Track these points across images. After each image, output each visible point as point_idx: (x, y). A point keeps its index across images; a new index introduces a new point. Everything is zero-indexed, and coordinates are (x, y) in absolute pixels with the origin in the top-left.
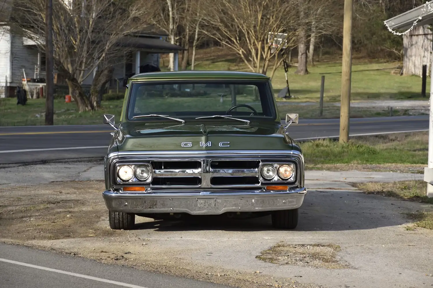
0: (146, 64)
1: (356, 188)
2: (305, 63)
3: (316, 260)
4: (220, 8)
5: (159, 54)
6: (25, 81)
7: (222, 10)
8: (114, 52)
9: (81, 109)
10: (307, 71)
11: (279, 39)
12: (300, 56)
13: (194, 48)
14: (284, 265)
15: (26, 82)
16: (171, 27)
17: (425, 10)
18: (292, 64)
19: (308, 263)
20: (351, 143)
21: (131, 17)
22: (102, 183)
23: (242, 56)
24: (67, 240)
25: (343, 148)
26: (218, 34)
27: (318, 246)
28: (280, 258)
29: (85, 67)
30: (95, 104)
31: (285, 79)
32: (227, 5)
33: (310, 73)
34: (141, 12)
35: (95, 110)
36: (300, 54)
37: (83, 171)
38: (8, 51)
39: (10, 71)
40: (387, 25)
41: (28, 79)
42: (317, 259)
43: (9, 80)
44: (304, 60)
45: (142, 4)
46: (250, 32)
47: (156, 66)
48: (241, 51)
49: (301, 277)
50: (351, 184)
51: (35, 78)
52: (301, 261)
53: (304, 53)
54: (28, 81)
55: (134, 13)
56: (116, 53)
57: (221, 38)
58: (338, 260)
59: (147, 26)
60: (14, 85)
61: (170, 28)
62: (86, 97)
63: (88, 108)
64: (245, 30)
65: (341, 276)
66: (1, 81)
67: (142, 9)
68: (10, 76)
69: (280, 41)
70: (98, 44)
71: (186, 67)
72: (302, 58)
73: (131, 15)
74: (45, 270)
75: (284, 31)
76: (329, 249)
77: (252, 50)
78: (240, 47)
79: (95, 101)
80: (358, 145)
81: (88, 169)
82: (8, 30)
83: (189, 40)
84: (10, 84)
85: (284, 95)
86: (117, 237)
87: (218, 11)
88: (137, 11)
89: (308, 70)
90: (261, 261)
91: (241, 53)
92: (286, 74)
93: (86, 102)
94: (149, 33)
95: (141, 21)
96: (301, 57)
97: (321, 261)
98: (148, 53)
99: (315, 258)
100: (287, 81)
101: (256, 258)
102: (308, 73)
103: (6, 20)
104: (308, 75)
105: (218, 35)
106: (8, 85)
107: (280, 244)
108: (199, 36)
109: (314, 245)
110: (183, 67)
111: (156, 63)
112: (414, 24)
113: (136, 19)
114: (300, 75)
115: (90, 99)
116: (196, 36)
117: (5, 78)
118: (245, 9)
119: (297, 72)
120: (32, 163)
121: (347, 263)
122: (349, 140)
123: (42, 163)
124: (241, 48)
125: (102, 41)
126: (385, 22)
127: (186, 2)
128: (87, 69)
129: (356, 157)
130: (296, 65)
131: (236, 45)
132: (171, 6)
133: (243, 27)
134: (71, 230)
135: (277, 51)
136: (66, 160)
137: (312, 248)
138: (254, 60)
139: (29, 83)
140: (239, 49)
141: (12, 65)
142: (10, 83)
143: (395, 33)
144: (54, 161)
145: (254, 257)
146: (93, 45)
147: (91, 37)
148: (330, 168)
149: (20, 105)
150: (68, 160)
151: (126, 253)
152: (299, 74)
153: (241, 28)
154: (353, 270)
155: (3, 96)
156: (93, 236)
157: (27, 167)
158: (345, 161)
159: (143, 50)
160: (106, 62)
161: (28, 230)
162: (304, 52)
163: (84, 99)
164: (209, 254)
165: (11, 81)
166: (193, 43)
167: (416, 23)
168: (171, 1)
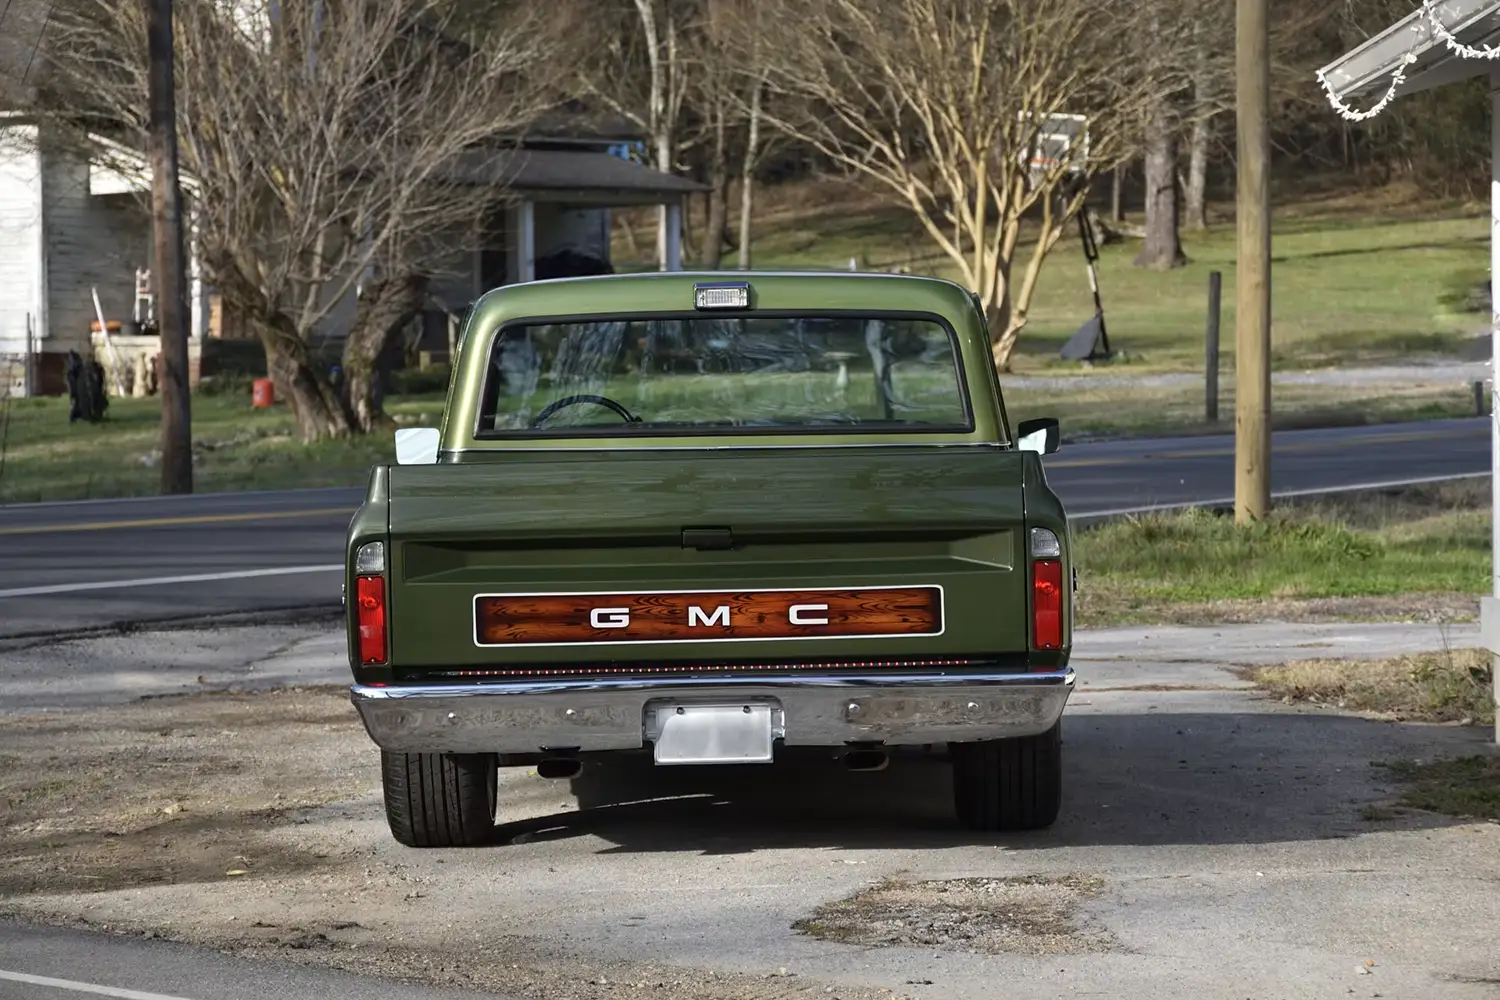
0: (561, 250)
1: (1252, 684)
2: (1170, 225)
3: (1001, 928)
4: (828, 26)
5: (609, 212)
6: (99, 330)
7: (836, 36)
8: (425, 209)
9: (311, 429)
10: (1179, 255)
11: (1055, 137)
12: (1153, 200)
13: (747, 181)
14: (882, 946)
15: (104, 334)
16: (656, 104)
17: (1423, 29)
18: (1125, 228)
19: (969, 937)
20: (1279, 522)
21: (492, 74)
22: (324, 696)
23: (918, 208)
24: (147, 890)
25: (1247, 539)
26: (821, 124)
27: (1027, 883)
28: (878, 924)
29: (324, 271)
30: (362, 409)
31: (1089, 287)
32: (852, 15)
33: (1192, 261)
34: (529, 53)
35: (363, 432)
36: (1151, 189)
37: (265, 655)
38: (31, 221)
39: (43, 293)
40: (1327, 85)
41: (112, 324)
42: (1005, 926)
43: (39, 330)
44: (1167, 211)
45: (532, 24)
46: (943, 115)
47: (596, 256)
48: (911, 188)
49: (929, 983)
50: (1237, 668)
51: (137, 318)
52: (947, 931)
53: (1165, 188)
54: (112, 331)
55: (501, 58)
56: (434, 212)
57: (836, 141)
58: (1080, 924)
59: (553, 105)
60: (61, 347)
61: (653, 108)
62: (328, 383)
63: (335, 425)
64: (926, 107)
65: (1071, 976)
66: (11, 334)
67: (530, 42)
68: (44, 313)
69: (1063, 142)
70: (367, 178)
71: (720, 255)
72: (1161, 207)
73: (493, 66)
74: (25, 984)
75: (1074, 106)
76: (1064, 890)
77: (954, 182)
78: (907, 172)
79: (362, 397)
80: (1304, 529)
81: (283, 650)
82: (28, 141)
83: (725, 152)
84: (43, 346)
85: (1087, 352)
86: (325, 877)
87: (822, 39)
88: (514, 50)
89: (1185, 249)
90: (805, 938)
91: (911, 195)
92: (1089, 269)
93: (330, 405)
94: (561, 133)
95: (531, 86)
96: (1156, 203)
97: (1018, 931)
98: (565, 207)
99: (1000, 922)
100: (1096, 295)
101: (793, 927)
102: (1184, 264)
103: (21, 101)
104: (1181, 272)
105: (822, 131)
106: (38, 347)
107: (894, 879)
108: (765, 136)
109: (1014, 880)
110: (707, 258)
111: (596, 246)
112: (1395, 81)
113: (509, 81)
114: (1156, 271)
115: (344, 389)
116: (754, 136)
117: (25, 323)
118: (920, 27)
119: (1143, 260)
120: (78, 635)
121: (1106, 936)
122: (1273, 508)
123: (117, 631)
124: (912, 177)
125: (381, 168)
126: (1320, 73)
127: (712, 6)
128: (327, 278)
129: (1293, 572)
130: (1139, 231)
131: (893, 166)
132: (653, 26)
133: (915, 98)
134: (169, 859)
135: (1049, 181)
136: (208, 618)
137: (1002, 887)
138: (962, 220)
139: (115, 339)
140: (904, 179)
141: (49, 272)
142: (44, 339)
143: (1347, 115)
144: (164, 623)
145: (788, 925)
146: (346, 187)
147: (338, 154)
148: (1187, 616)
149: (79, 421)
150: (216, 618)
151: (342, 927)
152: (1152, 266)
153: (911, 102)
154: (1121, 956)
155: (19, 392)
156: (241, 875)
157: (61, 647)
158: (1252, 588)
159: (543, 195)
160: (398, 247)
161: (16, 863)
162: (1168, 182)
163: (320, 394)
164: (631, 922)
165: (47, 334)
166: (740, 162)
167: (1404, 77)
168: (653, 6)
